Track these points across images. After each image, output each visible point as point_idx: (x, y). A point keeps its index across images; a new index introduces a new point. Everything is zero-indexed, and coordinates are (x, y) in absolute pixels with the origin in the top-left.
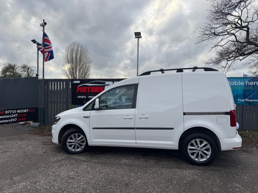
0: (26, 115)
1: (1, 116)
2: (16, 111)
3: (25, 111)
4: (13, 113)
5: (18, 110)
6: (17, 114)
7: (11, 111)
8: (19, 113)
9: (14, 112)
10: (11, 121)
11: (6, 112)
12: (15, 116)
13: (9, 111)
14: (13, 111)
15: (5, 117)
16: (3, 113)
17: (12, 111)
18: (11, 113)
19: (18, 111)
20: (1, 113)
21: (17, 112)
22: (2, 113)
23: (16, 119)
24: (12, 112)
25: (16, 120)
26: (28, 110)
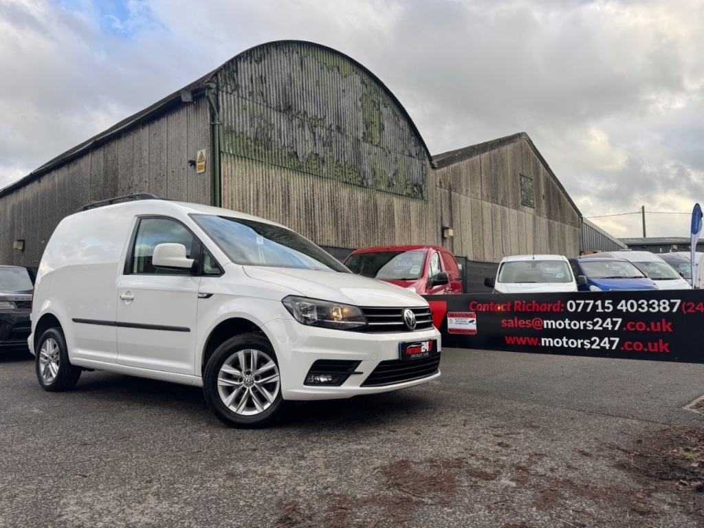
0: (667, 327)
1: (553, 322)
2: (615, 304)
3: (663, 306)
4: (600, 310)
5: (623, 302)
6: (620, 320)
7: (592, 302)
8: (626, 316)
9: (603, 307)
10: (594, 347)
11: (571, 307)
12: (610, 327)
13: (582, 302)
14: (599, 303)
15: (566, 324)
16: (558, 310)
17: (595, 302)
18: (589, 310)
19: (623, 306)
20: (551, 308)
21: (619, 307)
22: (554, 310)
23: (617, 340)
24: (595, 307)
25: (614, 348)
26: (679, 302)
